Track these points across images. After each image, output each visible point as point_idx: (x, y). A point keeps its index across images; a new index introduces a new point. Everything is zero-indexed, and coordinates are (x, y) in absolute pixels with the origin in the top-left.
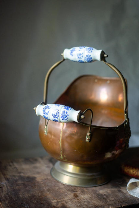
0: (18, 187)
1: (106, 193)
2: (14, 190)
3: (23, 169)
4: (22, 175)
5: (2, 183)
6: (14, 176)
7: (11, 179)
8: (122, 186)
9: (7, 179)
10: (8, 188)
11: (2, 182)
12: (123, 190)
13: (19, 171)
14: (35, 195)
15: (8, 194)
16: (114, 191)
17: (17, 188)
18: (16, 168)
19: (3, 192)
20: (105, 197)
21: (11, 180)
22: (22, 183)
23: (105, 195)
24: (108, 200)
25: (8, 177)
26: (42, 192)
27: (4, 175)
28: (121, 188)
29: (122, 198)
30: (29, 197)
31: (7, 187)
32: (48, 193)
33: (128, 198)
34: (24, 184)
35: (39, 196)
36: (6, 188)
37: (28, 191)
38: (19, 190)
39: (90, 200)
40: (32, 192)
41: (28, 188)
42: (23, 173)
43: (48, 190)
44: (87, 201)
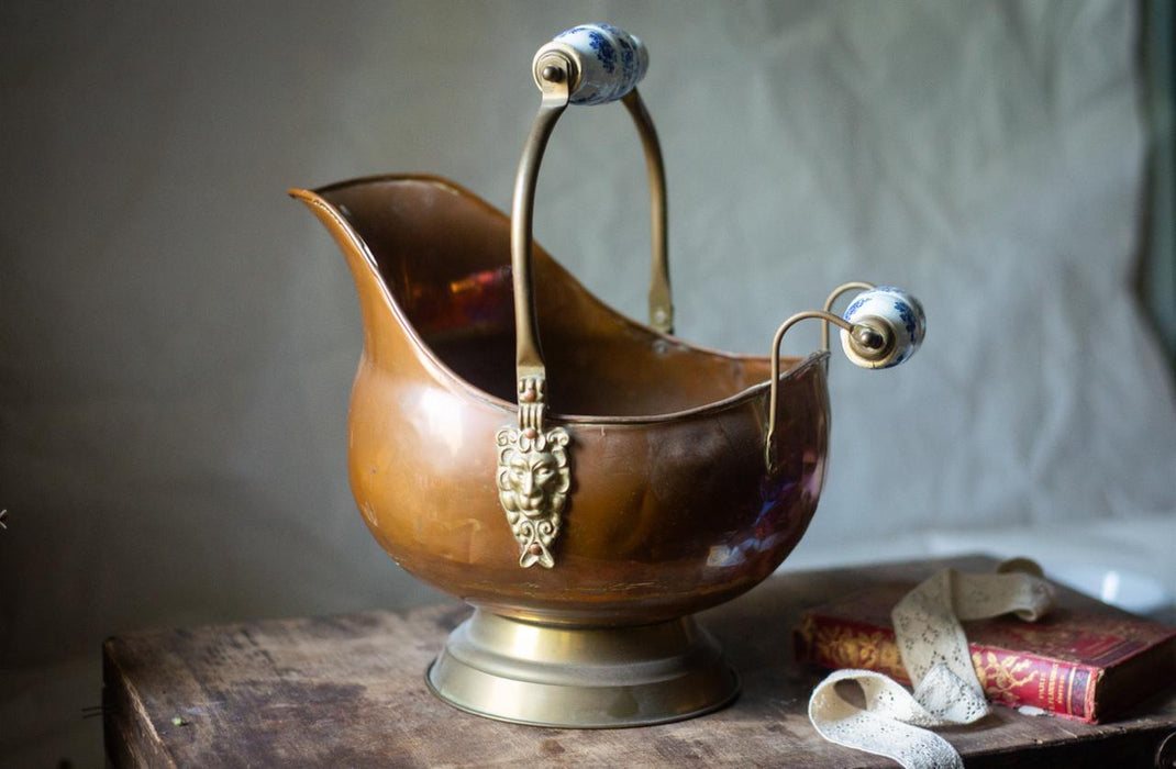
0: (270, 722)
1: (702, 738)
2: (249, 734)
3: (301, 658)
4: (294, 678)
5: (192, 710)
6: (254, 683)
7: (240, 693)
8: (793, 712)
9: (220, 696)
10: (218, 728)
11: (191, 706)
12: (793, 725)
13: (280, 665)
14: (351, 750)
15: (217, 747)
16: (751, 730)
17: (265, 725)
18: (265, 653)
19: (193, 740)
20: (697, 750)
21: (238, 698)
22: (292, 709)
23: (698, 743)
24: (710, 762)
25: (223, 687)
26: (385, 737)
27: (203, 680)
28: (784, 719)
29: (782, 751)
30: (320, 755)
31: (215, 722)
32: (417, 741)
33: (811, 754)
34: (299, 713)
35: (369, 752)
36: (211, 728)
37: (320, 736)
38: (276, 732)
39: (618, 764)
40: (337, 740)
41: (318, 725)
42: (299, 672)
43: (420, 731)
44: (605, 765)
